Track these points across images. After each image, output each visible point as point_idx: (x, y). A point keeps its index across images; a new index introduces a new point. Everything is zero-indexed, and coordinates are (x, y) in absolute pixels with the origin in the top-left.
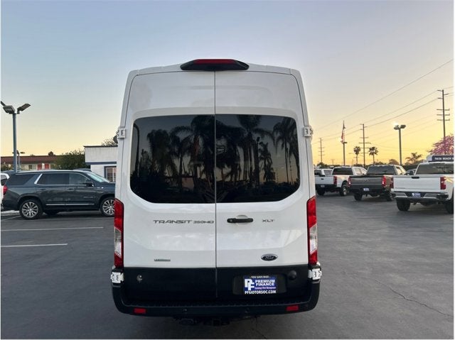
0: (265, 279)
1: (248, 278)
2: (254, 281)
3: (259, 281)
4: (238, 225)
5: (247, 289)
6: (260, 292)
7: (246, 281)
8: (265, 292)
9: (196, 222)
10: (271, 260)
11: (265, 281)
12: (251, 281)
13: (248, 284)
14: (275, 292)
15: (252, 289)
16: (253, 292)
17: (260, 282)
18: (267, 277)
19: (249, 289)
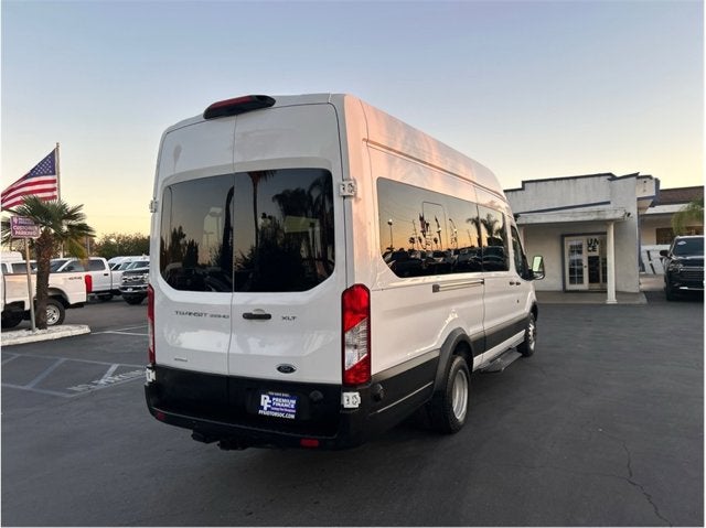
0: (284, 398)
1: (265, 394)
2: (271, 399)
3: (277, 400)
4: (254, 321)
5: (262, 408)
6: (275, 414)
7: (263, 396)
8: (282, 415)
9: (212, 316)
10: (286, 372)
11: (284, 401)
12: (268, 397)
13: (265, 401)
14: (293, 416)
15: (269, 409)
16: (268, 413)
17: (278, 402)
18: (286, 395)
19: (265, 408)
